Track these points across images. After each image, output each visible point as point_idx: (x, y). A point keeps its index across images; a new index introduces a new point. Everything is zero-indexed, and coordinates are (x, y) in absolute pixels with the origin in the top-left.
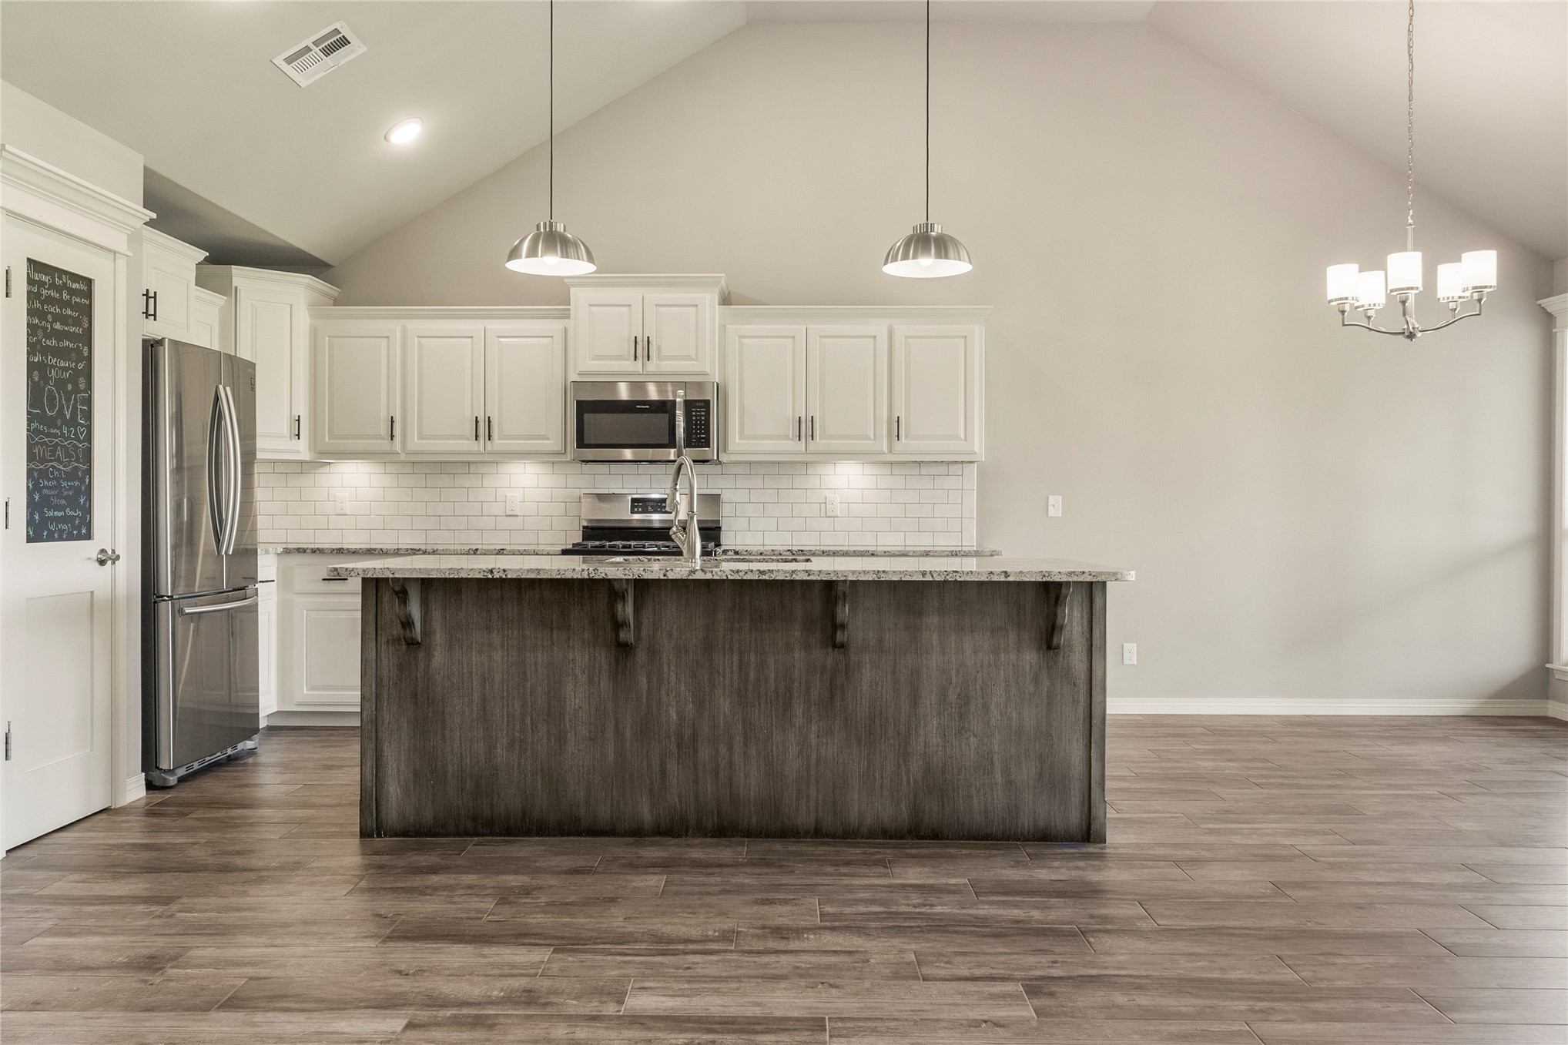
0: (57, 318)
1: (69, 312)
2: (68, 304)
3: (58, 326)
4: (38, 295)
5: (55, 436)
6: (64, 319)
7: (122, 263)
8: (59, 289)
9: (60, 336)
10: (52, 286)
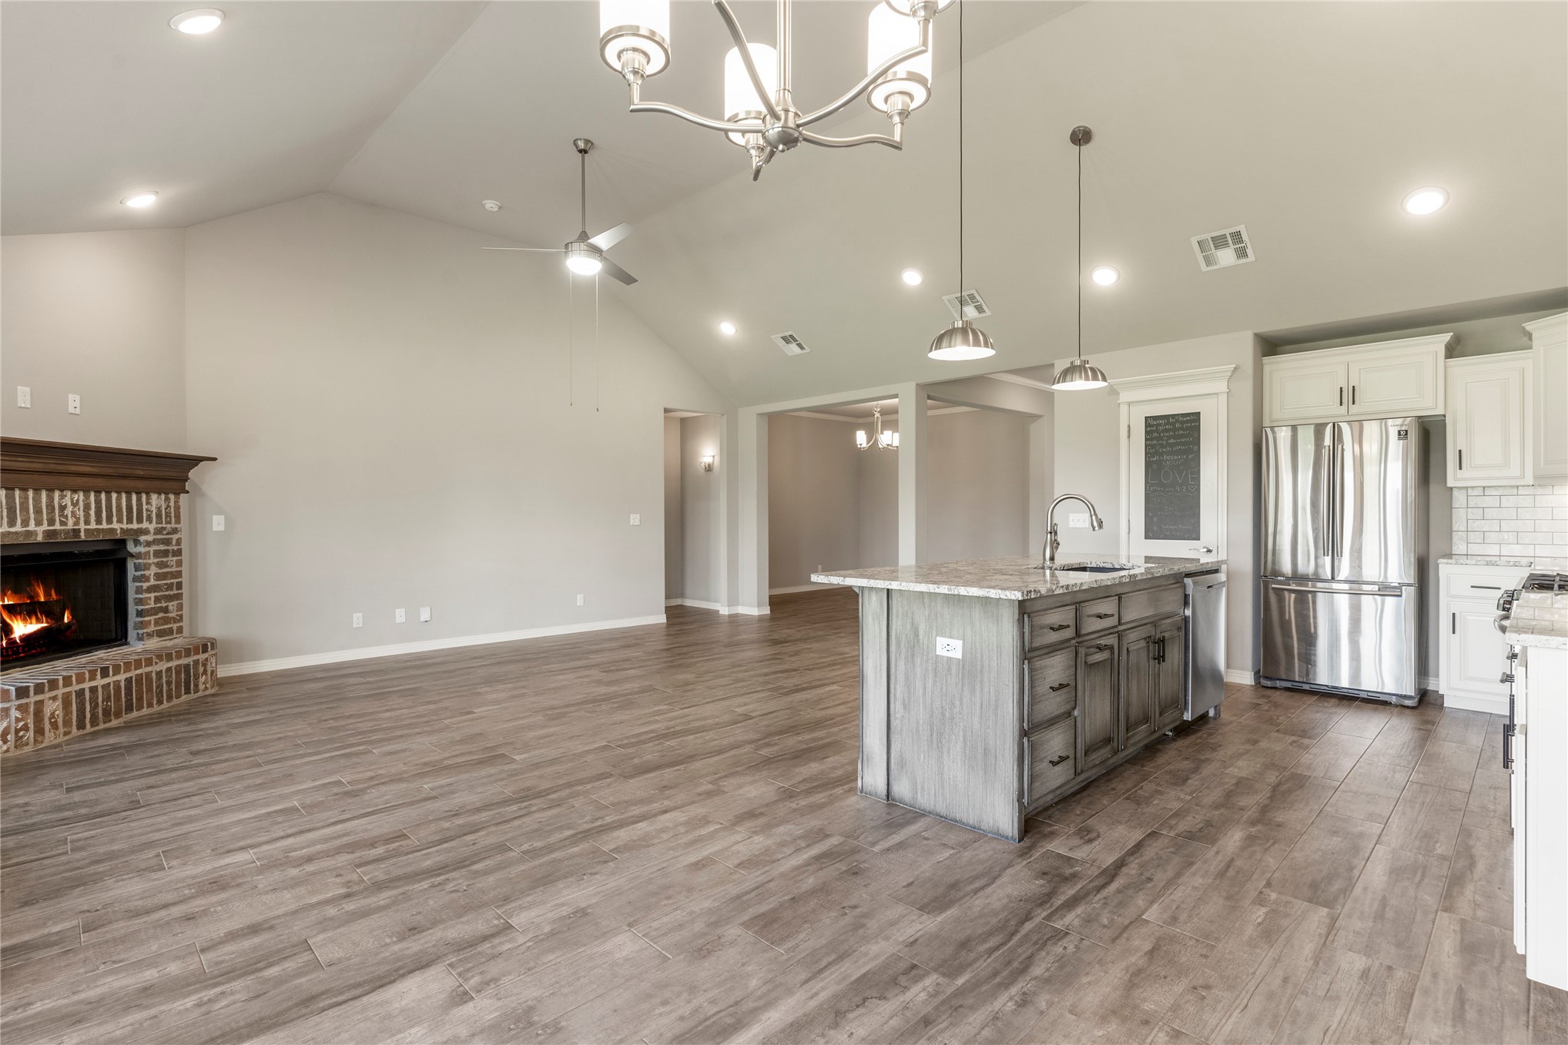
0: (1169, 438)
1: (1181, 432)
2: (1182, 429)
3: (1172, 441)
4: (1157, 431)
5: (1171, 491)
6: (1174, 437)
7: (1223, 398)
8: (1173, 424)
9: (1172, 445)
10: (1168, 423)
